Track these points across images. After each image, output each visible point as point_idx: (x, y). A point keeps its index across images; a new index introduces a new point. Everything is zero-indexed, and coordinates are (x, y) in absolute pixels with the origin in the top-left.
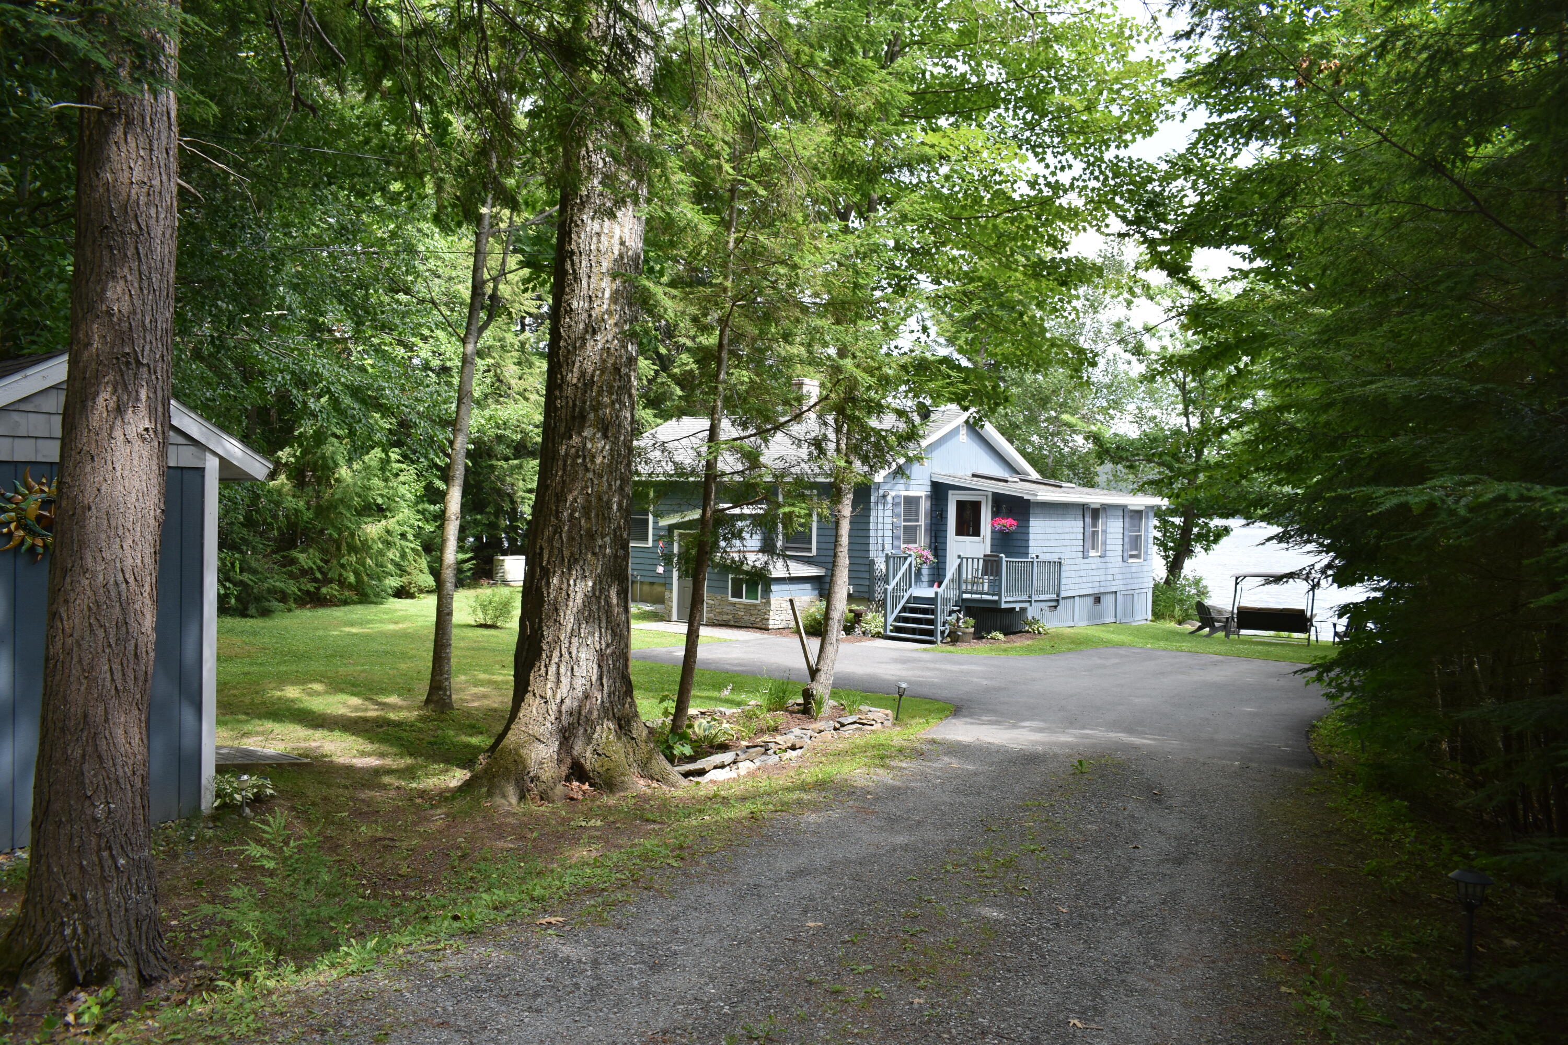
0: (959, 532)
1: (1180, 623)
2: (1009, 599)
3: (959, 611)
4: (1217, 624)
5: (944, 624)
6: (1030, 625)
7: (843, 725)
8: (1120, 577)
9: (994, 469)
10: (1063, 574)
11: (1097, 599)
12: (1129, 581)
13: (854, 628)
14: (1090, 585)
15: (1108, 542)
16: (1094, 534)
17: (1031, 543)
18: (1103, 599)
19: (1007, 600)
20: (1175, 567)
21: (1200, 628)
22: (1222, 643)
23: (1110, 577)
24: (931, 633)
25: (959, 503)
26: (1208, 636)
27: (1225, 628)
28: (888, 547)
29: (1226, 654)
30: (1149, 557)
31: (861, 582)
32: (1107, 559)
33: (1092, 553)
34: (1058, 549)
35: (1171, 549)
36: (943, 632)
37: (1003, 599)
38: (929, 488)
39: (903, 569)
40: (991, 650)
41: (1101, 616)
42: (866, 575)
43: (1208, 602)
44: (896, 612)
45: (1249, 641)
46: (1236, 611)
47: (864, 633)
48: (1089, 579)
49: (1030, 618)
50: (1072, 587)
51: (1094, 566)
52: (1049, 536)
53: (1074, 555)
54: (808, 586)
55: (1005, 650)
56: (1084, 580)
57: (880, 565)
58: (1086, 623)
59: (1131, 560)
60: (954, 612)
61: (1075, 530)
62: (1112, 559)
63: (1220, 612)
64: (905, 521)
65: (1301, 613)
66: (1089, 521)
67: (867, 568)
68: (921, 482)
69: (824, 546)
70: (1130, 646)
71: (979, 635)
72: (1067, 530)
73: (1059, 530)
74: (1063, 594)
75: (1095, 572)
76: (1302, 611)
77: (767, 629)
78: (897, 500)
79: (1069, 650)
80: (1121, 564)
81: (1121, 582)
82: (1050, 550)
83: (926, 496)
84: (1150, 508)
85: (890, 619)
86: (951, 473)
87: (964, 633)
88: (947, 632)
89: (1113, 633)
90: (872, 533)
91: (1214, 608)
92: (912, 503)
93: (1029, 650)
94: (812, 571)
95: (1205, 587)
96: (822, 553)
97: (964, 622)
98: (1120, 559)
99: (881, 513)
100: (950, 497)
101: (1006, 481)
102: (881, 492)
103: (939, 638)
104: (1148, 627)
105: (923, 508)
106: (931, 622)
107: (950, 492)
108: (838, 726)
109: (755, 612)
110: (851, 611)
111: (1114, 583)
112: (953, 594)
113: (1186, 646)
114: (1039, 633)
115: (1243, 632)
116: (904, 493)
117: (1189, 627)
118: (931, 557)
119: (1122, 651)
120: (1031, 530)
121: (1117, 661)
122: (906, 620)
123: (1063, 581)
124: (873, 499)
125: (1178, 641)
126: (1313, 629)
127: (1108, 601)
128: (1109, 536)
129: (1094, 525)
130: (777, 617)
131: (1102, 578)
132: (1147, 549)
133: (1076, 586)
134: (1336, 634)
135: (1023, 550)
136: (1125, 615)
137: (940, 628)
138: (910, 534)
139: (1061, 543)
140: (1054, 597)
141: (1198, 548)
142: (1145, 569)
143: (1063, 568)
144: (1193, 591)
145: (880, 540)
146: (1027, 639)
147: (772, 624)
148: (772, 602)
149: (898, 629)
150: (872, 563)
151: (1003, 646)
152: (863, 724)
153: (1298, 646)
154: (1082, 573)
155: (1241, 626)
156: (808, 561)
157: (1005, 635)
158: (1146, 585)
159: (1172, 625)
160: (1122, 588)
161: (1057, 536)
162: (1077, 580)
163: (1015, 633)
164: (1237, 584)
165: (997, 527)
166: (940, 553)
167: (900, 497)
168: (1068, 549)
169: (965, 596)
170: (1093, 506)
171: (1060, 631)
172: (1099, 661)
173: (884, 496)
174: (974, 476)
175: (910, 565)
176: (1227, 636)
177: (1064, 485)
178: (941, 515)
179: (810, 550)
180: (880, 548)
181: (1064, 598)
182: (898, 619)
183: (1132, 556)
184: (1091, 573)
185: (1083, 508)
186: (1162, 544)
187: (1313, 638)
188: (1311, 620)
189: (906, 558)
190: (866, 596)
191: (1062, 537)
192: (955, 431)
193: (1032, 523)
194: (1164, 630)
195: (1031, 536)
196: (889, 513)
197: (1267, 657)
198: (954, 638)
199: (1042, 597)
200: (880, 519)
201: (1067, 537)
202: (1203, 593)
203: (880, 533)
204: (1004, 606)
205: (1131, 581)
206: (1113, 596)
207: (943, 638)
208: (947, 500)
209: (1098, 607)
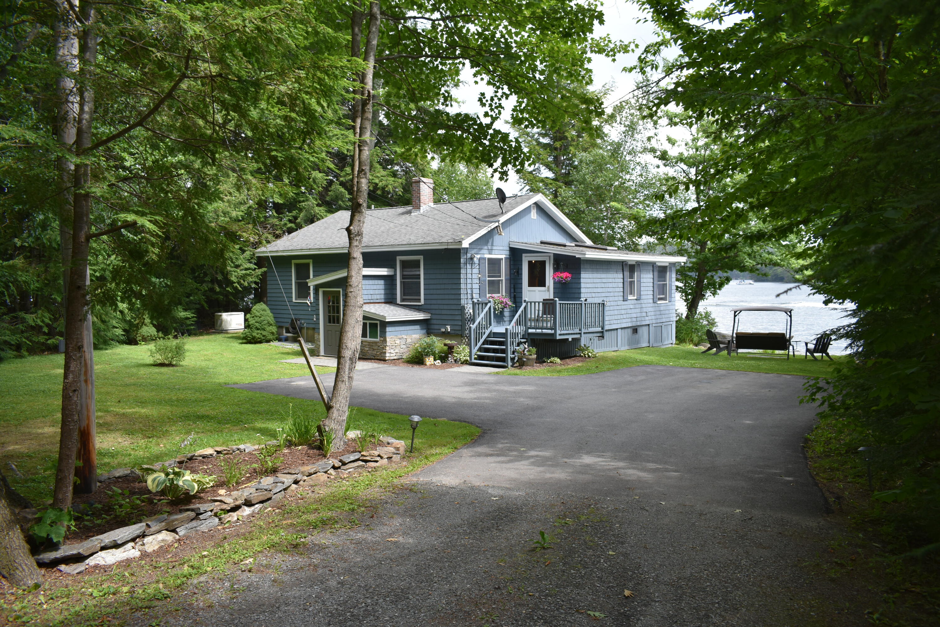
0: (531, 284)
1: (696, 345)
2: (563, 332)
3: (525, 343)
4: (722, 346)
5: (513, 353)
6: (583, 350)
7: (344, 464)
8: (652, 313)
9: (556, 237)
10: (606, 313)
11: (635, 330)
12: (658, 317)
13: (448, 357)
14: (629, 320)
15: (642, 289)
16: (631, 283)
17: (583, 290)
18: (640, 330)
19: (561, 333)
20: (692, 306)
21: (710, 349)
22: (726, 359)
23: (644, 314)
24: (503, 360)
25: (530, 262)
26: (715, 354)
27: (727, 348)
28: (476, 296)
29: (727, 369)
30: (673, 299)
31: (456, 323)
32: (642, 301)
33: (630, 297)
34: (603, 295)
35: (690, 294)
36: (512, 359)
37: (558, 332)
38: (508, 253)
39: (485, 311)
40: (548, 371)
41: (638, 342)
42: (459, 318)
43: (714, 330)
44: (479, 345)
45: (744, 358)
46: (735, 335)
47: (455, 361)
48: (628, 316)
49: (582, 345)
50: (615, 322)
51: (632, 307)
52: (597, 285)
53: (616, 299)
54: (418, 327)
55: (560, 371)
56: (625, 316)
57: (469, 310)
58: (627, 347)
59: (659, 302)
60: (521, 343)
61: (617, 280)
62: (645, 301)
63: (724, 336)
64: (489, 277)
65: (783, 335)
66: (627, 274)
67: (459, 312)
68: (501, 248)
69: (429, 297)
70: (657, 364)
71: (540, 360)
72: (611, 280)
73: (604, 281)
74: (607, 327)
75: (633, 311)
76: (784, 334)
77: (385, 360)
78: (482, 261)
79: (609, 370)
80: (652, 305)
81: (653, 317)
82: (597, 295)
83: (506, 258)
84: (673, 264)
85: (475, 350)
86: (525, 241)
87: (528, 359)
88: (516, 358)
89: (645, 354)
90: (462, 286)
91: (720, 334)
92: (494, 264)
93: (578, 370)
94: (420, 316)
95: (713, 320)
96: (429, 302)
97: (529, 351)
98: (651, 301)
99: (469, 271)
100: (523, 258)
101: (565, 246)
102: (469, 255)
103: (510, 364)
104: (673, 349)
105: (503, 266)
106: (504, 351)
107: (524, 255)
108: (338, 464)
109: (376, 348)
110: (445, 345)
111: (647, 318)
112: (520, 329)
113: (698, 363)
114: (589, 357)
115: (740, 351)
116: (487, 256)
117: (702, 348)
118: (510, 303)
119: (649, 369)
120: (582, 280)
121: (643, 377)
122: (487, 350)
123: (607, 318)
124: (462, 261)
125: (693, 359)
126: (791, 348)
127: (643, 332)
128: (642, 285)
129: (631, 276)
130: (392, 351)
131: (639, 315)
132: (671, 294)
133: (619, 321)
134: (808, 350)
135: (576, 296)
136: (656, 341)
137: (510, 355)
138: (494, 286)
139: (607, 290)
140: (600, 329)
141: (708, 293)
142: (671, 307)
143: (606, 308)
144: (705, 323)
145: (469, 291)
146: (579, 361)
147: (388, 356)
148: (388, 340)
149: (480, 358)
150: (463, 308)
151: (559, 368)
152: (366, 461)
153: (779, 360)
154: (623, 312)
155: (739, 346)
156: (418, 309)
157: (561, 359)
158: (672, 319)
159: (691, 347)
160: (654, 321)
161: (603, 285)
162: (619, 317)
163: (570, 357)
164: (735, 316)
165: (557, 279)
166: (518, 300)
167: (485, 259)
168: (612, 294)
169: (530, 331)
170: (630, 263)
171: (606, 355)
172: (630, 378)
173: (472, 259)
174: (542, 243)
175: (490, 308)
176: (729, 354)
177: (608, 248)
178: (518, 272)
179: (419, 300)
180: (469, 297)
181: (607, 331)
182: (480, 350)
183: (660, 299)
184: (629, 311)
185: (622, 265)
186: (682, 291)
187: (791, 353)
188: (789, 340)
189: (486, 304)
190: (460, 333)
191: (607, 285)
192: (527, 211)
193: (583, 275)
194: (683, 351)
195: (583, 285)
196: (476, 271)
197: (758, 370)
198: (521, 363)
199: (591, 330)
200: (469, 276)
201: (610, 285)
202: (712, 323)
203: (469, 286)
204: (558, 337)
205: (660, 317)
206: (647, 327)
207: (514, 363)
208: (521, 260)
209: (636, 336)
